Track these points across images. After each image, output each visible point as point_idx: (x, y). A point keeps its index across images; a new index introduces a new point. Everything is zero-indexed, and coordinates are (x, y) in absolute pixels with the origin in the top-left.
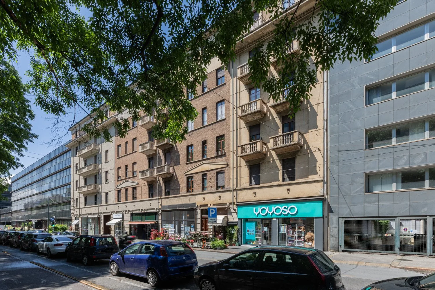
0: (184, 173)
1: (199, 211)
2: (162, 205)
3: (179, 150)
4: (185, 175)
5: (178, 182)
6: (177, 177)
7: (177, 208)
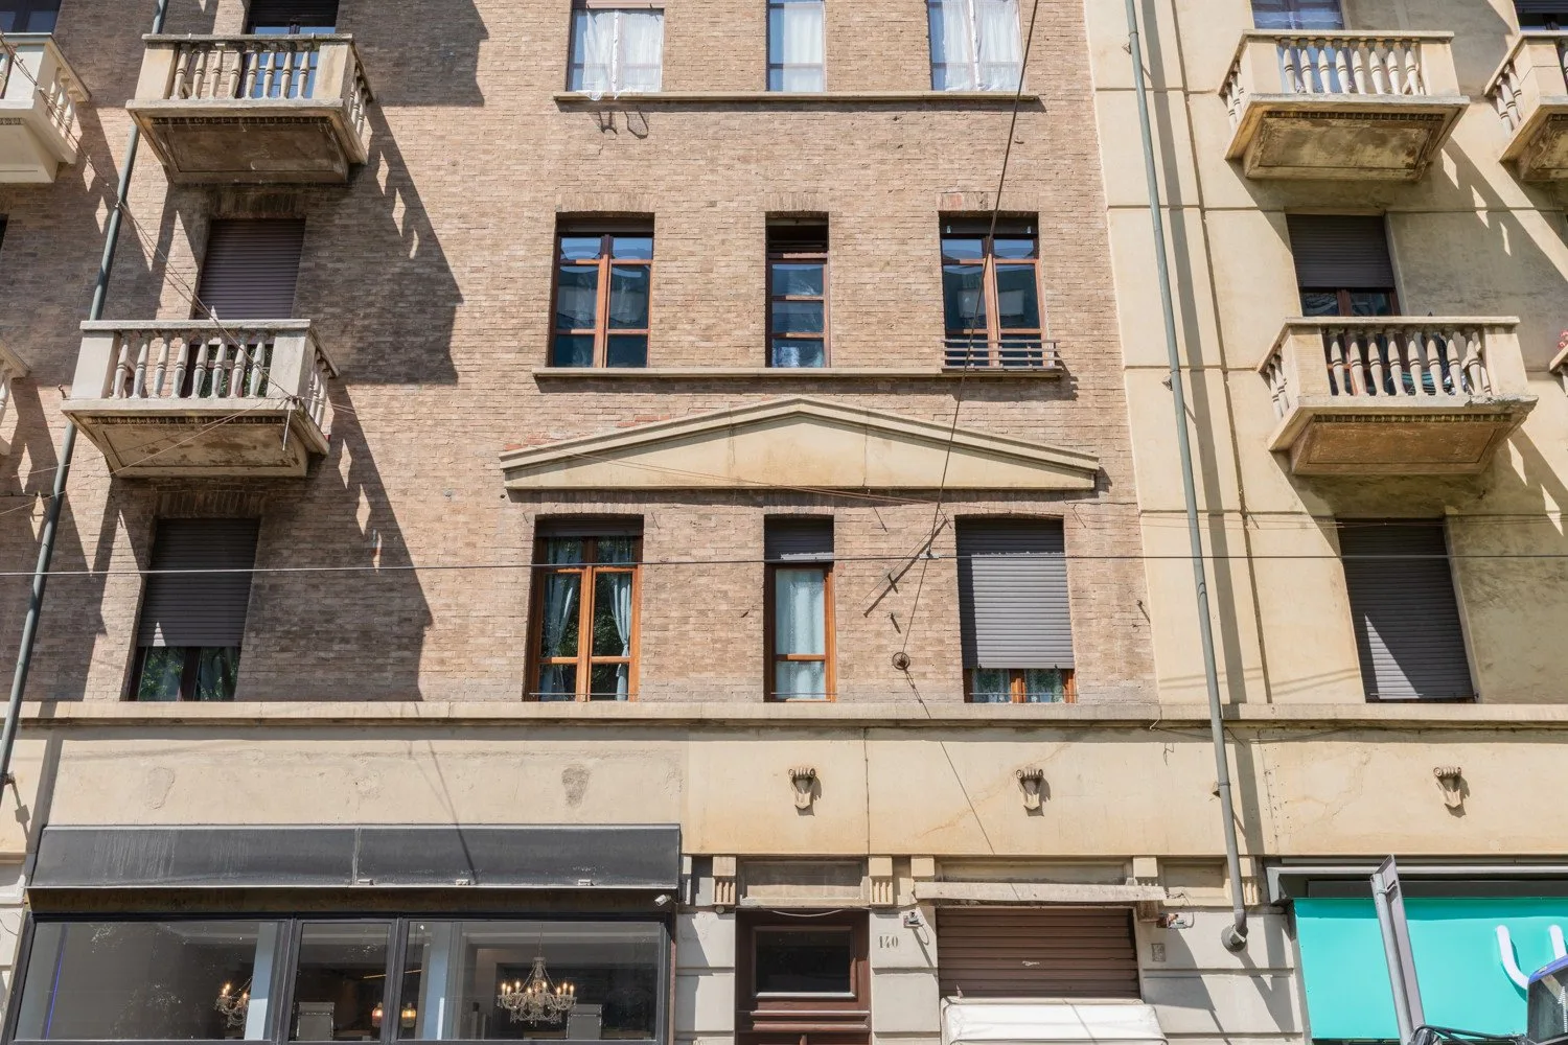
0: (510, 472)
1: (715, 938)
2: (58, 818)
3: (444, 231)
4: (519, 495)
5: (397, 553)
6: (377, 492)
7: (345, 871)
